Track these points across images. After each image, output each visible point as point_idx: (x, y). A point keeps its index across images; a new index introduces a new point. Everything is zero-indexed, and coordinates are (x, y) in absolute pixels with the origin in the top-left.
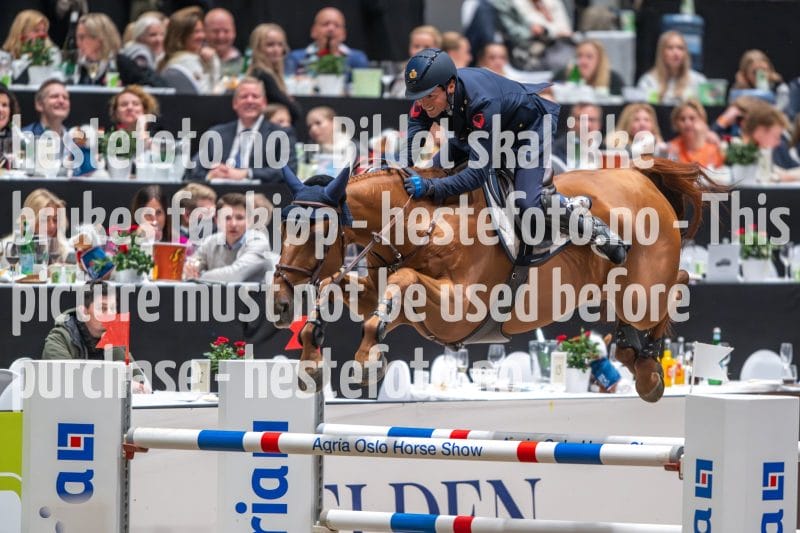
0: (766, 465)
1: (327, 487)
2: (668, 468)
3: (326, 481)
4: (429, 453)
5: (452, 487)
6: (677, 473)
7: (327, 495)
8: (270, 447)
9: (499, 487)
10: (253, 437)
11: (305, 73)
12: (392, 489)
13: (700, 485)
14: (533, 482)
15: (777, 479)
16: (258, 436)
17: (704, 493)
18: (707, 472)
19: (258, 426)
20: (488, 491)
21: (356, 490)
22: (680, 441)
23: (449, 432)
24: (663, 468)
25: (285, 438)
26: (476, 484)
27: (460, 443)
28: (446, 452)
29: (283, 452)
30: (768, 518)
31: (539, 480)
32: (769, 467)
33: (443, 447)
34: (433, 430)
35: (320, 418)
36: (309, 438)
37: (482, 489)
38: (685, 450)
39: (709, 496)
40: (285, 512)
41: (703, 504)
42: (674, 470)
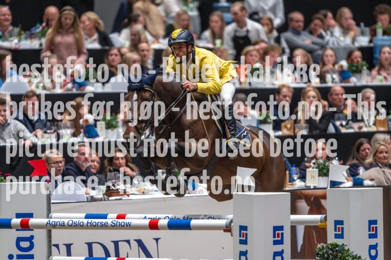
0: (274, 227)
1: (54, 245)
2: (225, 231)
3: (53, 242)
4: (104, 226)
5: (116, 243)
6: (229, 233)
7: (54, 249)
8: (25, 226)
9: (140, 243)
10: (16, 221)
11: (35, 38)
12: (86, 245)
13: (242, 238)
14: (157, 240)
15: (280, 234)
16: (19, 220)
17: (244, 242)
18: (245, 232)
19: (18, 216)
20: (135, 245)
21: (68, 247)
22: (231, 217)
23: (115, 215)
24: (223, 231)
25: (32, 221)
26: (128, 242)
27: (121, 221)
28: (113, 225)
29: (31, 228)
30: (276, 254)
31: (160, 238)
32: (276, 229)
33: (112, 222)
34: (107, 214)
35: (49, 211)
36: (45, 221)
37: (131, 244)
38: (233, 221)
39: (246, 244)
40: (33, 258)
41: (243, 248)
42: (228, 232)
